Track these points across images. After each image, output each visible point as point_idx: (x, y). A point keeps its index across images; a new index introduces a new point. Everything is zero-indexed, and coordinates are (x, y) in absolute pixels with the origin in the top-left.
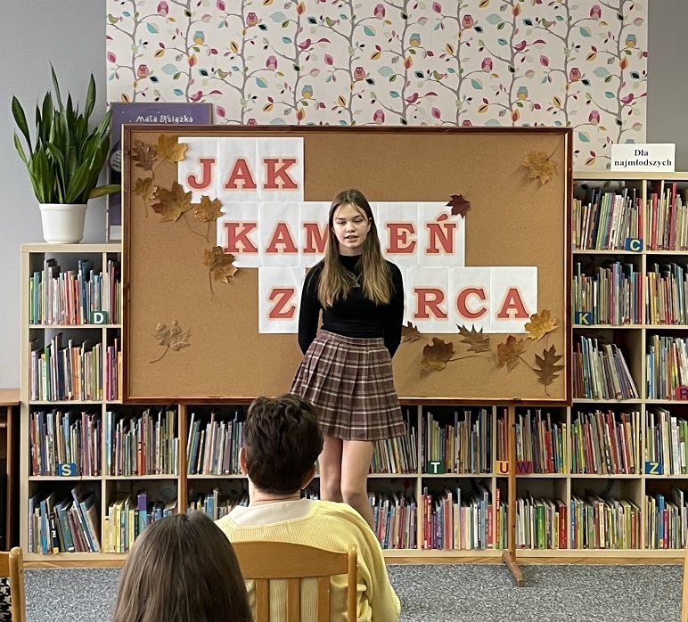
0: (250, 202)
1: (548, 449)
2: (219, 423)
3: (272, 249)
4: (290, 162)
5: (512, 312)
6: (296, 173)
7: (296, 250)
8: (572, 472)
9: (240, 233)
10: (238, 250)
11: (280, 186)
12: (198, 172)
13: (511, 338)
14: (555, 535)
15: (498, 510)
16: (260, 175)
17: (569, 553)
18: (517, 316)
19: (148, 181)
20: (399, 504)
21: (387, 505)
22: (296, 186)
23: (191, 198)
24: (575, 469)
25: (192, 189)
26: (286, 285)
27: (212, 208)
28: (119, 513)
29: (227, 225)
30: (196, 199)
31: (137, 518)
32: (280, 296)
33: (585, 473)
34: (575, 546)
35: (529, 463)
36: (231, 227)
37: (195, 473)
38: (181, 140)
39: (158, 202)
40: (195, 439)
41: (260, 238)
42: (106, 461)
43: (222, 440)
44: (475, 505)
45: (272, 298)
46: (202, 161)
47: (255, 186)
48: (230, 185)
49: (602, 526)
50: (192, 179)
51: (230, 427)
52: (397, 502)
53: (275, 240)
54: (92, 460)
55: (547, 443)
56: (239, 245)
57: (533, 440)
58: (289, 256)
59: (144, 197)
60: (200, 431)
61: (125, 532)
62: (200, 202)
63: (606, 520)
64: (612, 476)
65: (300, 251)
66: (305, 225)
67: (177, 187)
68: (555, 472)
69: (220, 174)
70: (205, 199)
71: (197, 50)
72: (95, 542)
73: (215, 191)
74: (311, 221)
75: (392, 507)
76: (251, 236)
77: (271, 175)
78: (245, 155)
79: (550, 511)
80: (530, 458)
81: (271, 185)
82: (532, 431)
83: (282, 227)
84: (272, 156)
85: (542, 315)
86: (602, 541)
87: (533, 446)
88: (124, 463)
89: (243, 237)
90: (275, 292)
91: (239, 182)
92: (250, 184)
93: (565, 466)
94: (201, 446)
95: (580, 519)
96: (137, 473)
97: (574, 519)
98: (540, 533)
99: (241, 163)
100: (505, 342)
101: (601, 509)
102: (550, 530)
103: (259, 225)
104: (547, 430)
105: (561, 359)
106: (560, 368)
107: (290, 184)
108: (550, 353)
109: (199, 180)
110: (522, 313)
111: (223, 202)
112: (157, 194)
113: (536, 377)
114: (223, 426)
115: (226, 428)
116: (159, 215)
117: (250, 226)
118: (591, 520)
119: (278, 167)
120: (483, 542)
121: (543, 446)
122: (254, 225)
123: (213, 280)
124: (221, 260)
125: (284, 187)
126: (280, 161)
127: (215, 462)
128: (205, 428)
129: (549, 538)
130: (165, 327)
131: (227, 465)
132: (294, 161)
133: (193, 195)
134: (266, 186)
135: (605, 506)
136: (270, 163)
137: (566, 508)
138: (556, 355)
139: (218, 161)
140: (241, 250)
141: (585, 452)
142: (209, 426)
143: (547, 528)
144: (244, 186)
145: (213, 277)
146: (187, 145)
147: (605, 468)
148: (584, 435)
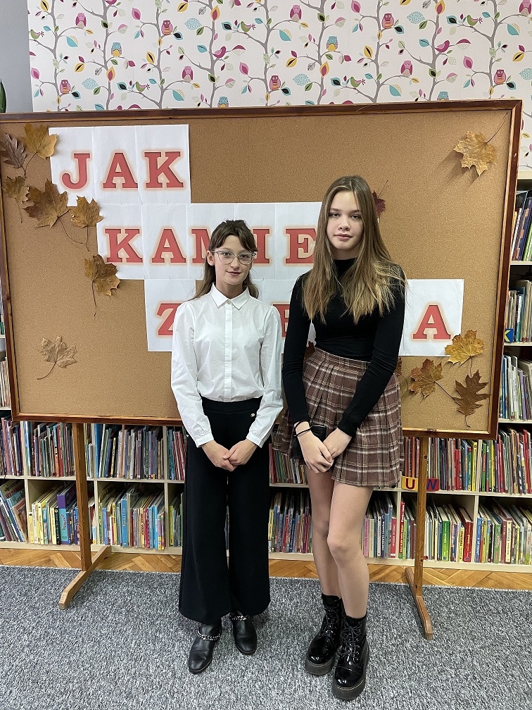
0: (131, 205)
1: (456, 467)
2: (129, 431)
3: (157, 259)
4: (173, 155)
5: (431, 332)
6: (182, 168)
7: (184, 261)
8: (481, 490)
9: (123, 240)
10: (121, 260)
11: (164, 185)
12: (72, 168)
13: (427, 362)
14: (460, 549)
15: (402, 523)
16: (140, 171)
17: (473, 566)
18: (436, 337)
19: (20, 181)
20: (304, 512)
21: (292, 513)
22: (181, 185)
23: (66, 200)
24: (484, 487)
25: (68, 190)
26: (174, 300)
27: (90, 211)
28: (40, 510)
29: (107, 231)
30: (72, 202)
31: (57, 515)
32: (168, 312)
33: (495, 491)
34: (479, 559)
35: (436, 480)
36: (113, 233)
37: (109, 476)
38: (52, 131)
39: (31, 204)
40: (108, 446)
41: (145, 245)
42: (26, 464)
43: (133, 447)
44: (379, 518)
45: (160, 313)
46: (76, 155)
47: (136, 186)
48: (109, 184)
49: (508, 542)
50: (66, 178)
51: (140, 435)
52: (302, 510)
53: (161, 248)
54: (14, 461)
55: (456, 461)
56: (122, 253)
57: (441, 457)
58: (178, 267)
59: (17, 200)
60: (112, 438)
61: (47, 527)
62: (76, 205)
63: (514, 538)
64: (523, 496)
65: (188, 261)
66: (194, 231)
67: (50, 187)
68: (463, 489)
69: (96, 170)
70: (82, 201)
71: (115, 63)
72: (22, 533)
73: (92, 191)
74: (199, 226)
75: (297, 514)
76: (136, 243)
77: (154, 171)
78: (123, 148)
79: (456, 526)
80: (437, 476)
81: (153, 183)
82: (440, 449)
83: (168, 234)
84: (154, 148)
85: (467, 336)
86: (508, 557)
87: (441, 464)
88: (42, 466)
89: (126, 245)
90: (163, 307)
91: (119, 181)
92: (130, 183)
93: (473, 484)
94: (113, 452)
95: (486, 535)
96: (55, 475)
97: (480, 535)
98: (445, 547)
99: (119, 158)
100: (420, 366)
101: (509, 526)
102: (455, 543)
103: (143, 231)
104: (457, 447)
105: (487, 387)
106: (485, 396)
107: (175, 183)
108: (473, 381)
109: (75, 178)
110: (443, 333)
111: (102, 204)
112: (29, 196)
113: (455, 407)
114: (133, 434)
115: (136, 436)
116: (35, 220)
117: (133, 232)
118: (498, 537)
119: (161, 161)
120: (386, 552)
121: (452, 464)
122: (137, 231)
123: (95, 293)
124: (103, 271)
125: (169, 185)
126: (163, 154)
127: (127, 468)
128: (116, 435)
129: (453, 551)
130: (49, 342)
131: (138, 471)
132: (177, 154)
133: (69, 197)
134: (148, 185)
135: (513, 523)
136: (151, 156)
137: (472, 524)
138: (480, 382)
139: (93, 155)
140: (124, 260)
141: (496, 471)
142: (120, 433)
143: (452, 541)
144: (124, 186)
145: (96, 289)
146: (58, 137)
147: (516, 488)
148: (495, 454)
